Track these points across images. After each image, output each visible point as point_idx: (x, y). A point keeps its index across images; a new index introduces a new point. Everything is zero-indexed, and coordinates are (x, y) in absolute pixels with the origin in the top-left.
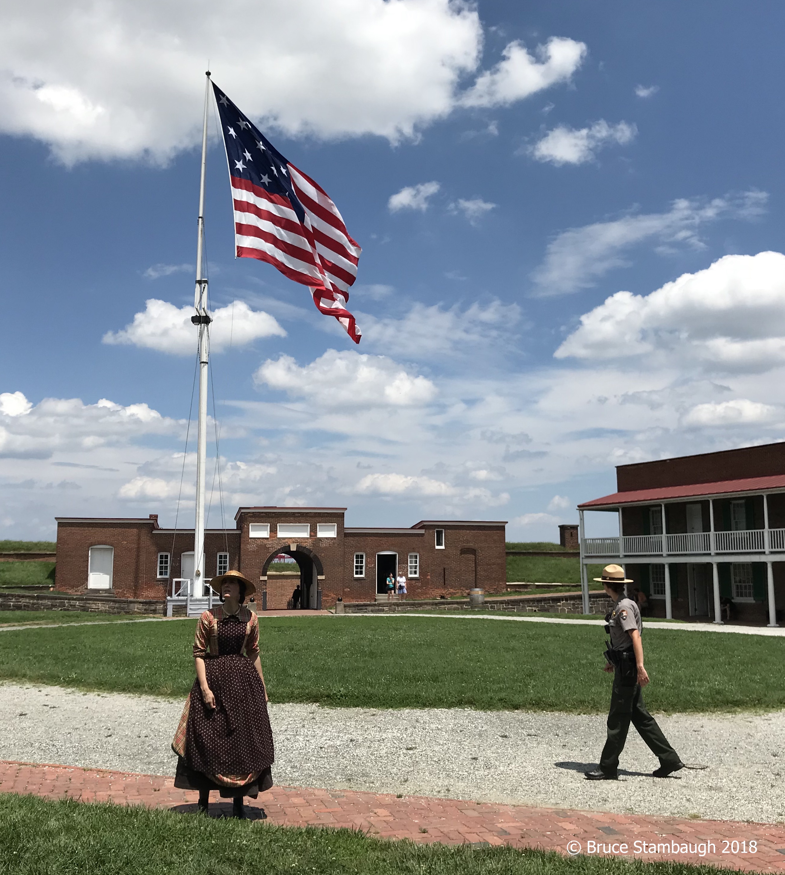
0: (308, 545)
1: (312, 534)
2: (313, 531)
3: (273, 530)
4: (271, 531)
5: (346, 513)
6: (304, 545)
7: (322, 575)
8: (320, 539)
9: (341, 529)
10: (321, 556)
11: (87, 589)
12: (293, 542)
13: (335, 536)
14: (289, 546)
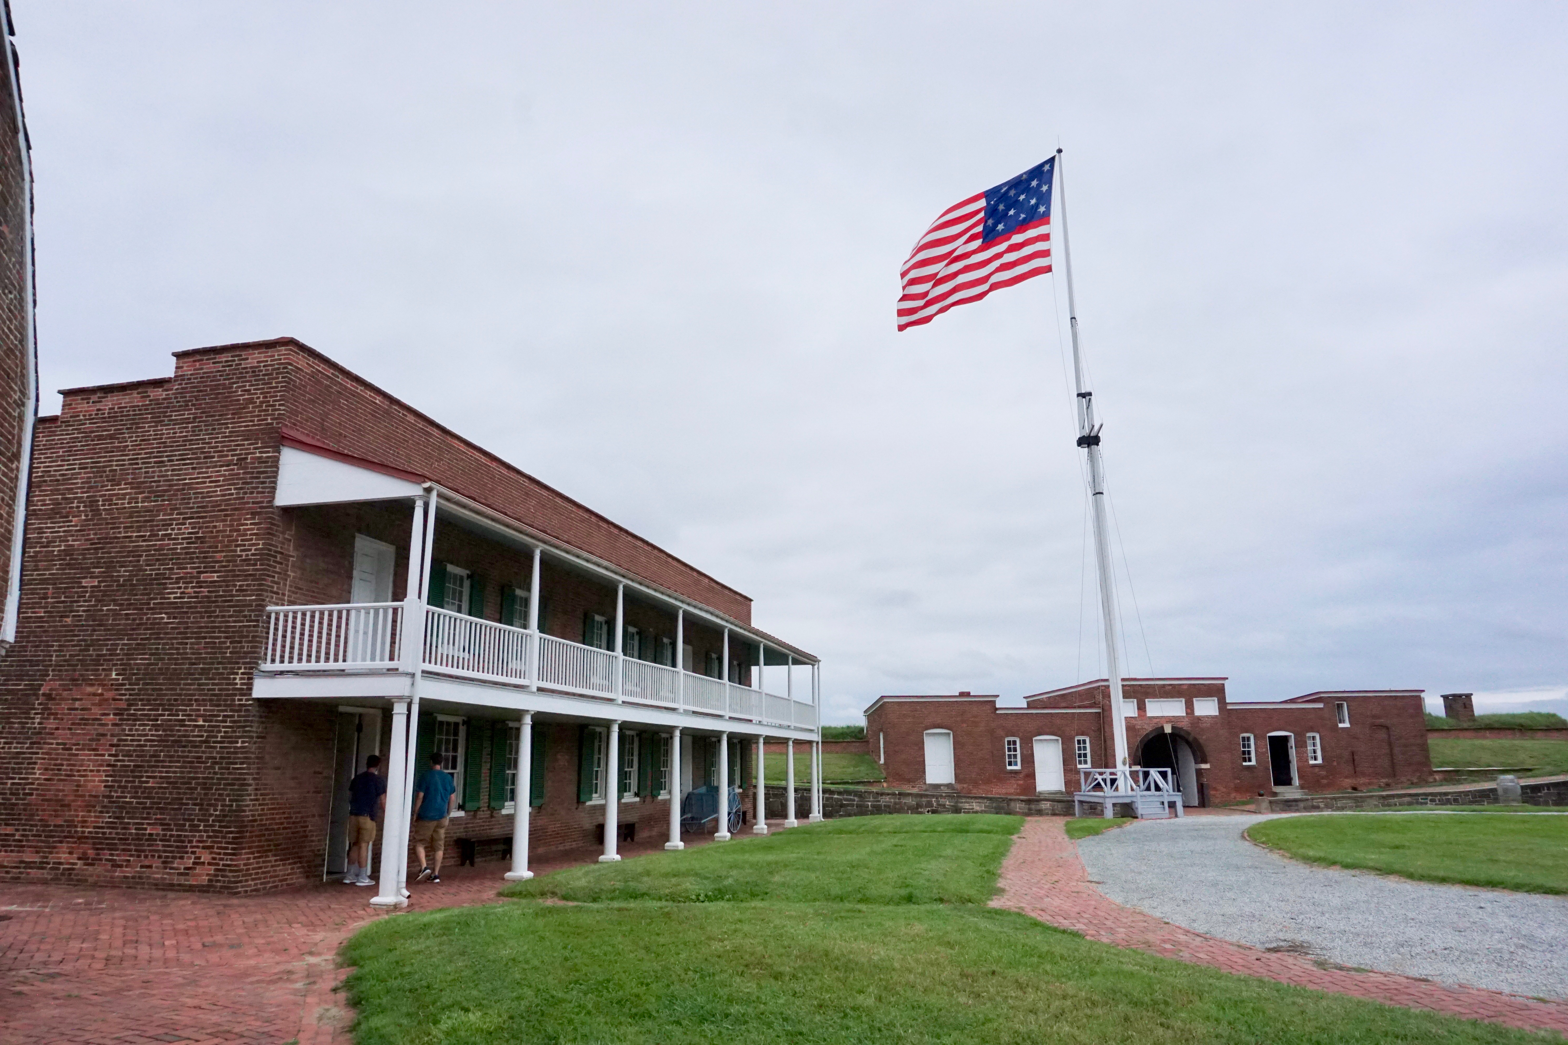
0: (1185, 725)
1: (1189, 711)
2: (1190, 707)
3: (1142, 708)
4: (1139, 709)
5: (1226, 683)
6: (1180, 725)
7: (1205, 762)
8: (1200, 719)
9: (1222, 703)
10: (1202, 739)
11: (925, 783)
12: (1167, 722)
13: (1217, 714)
14: (1162, 728)
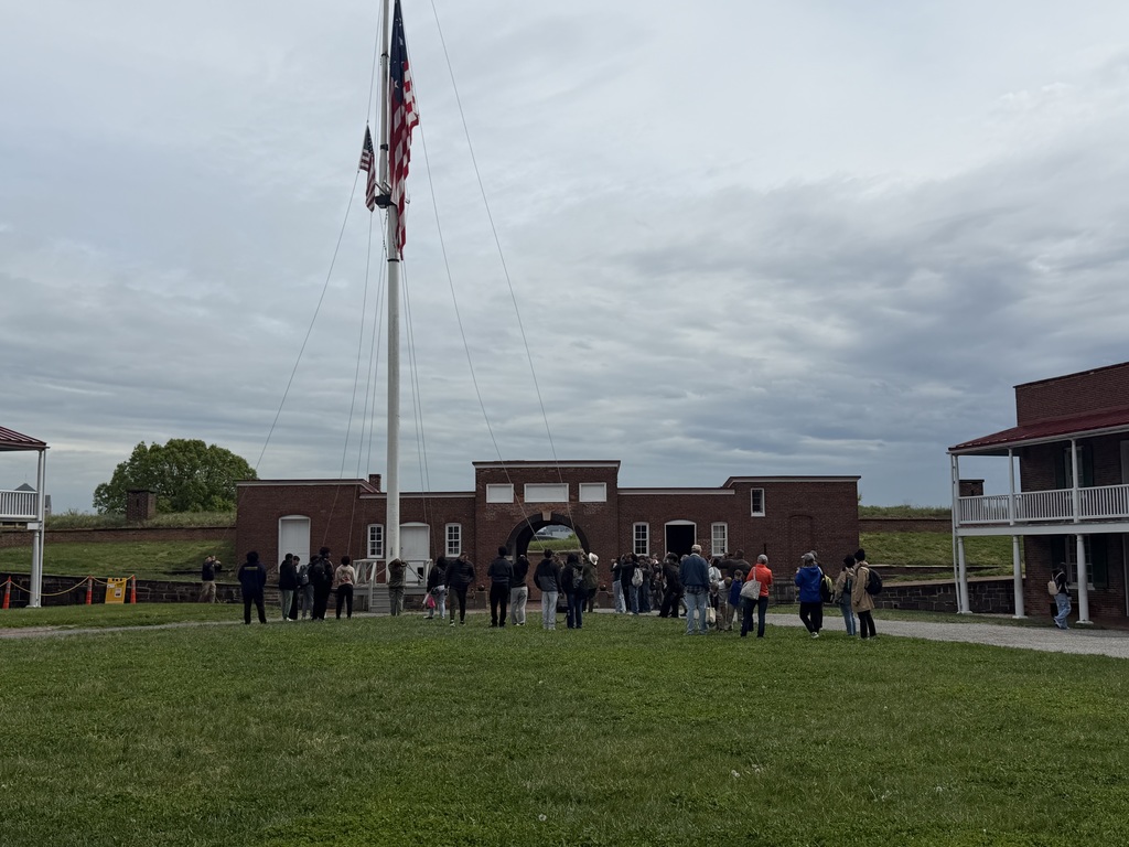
0: (567, 512)
1: (573, 497)
2: (574, 492)
3: (519, 493)
4: (515, 494)
6: (561, 512)
8: (584, 505)
9: (612, 487)
10: (586, 527)
12: (546, 508)
13: (606, 500)
14: (541, 515)
